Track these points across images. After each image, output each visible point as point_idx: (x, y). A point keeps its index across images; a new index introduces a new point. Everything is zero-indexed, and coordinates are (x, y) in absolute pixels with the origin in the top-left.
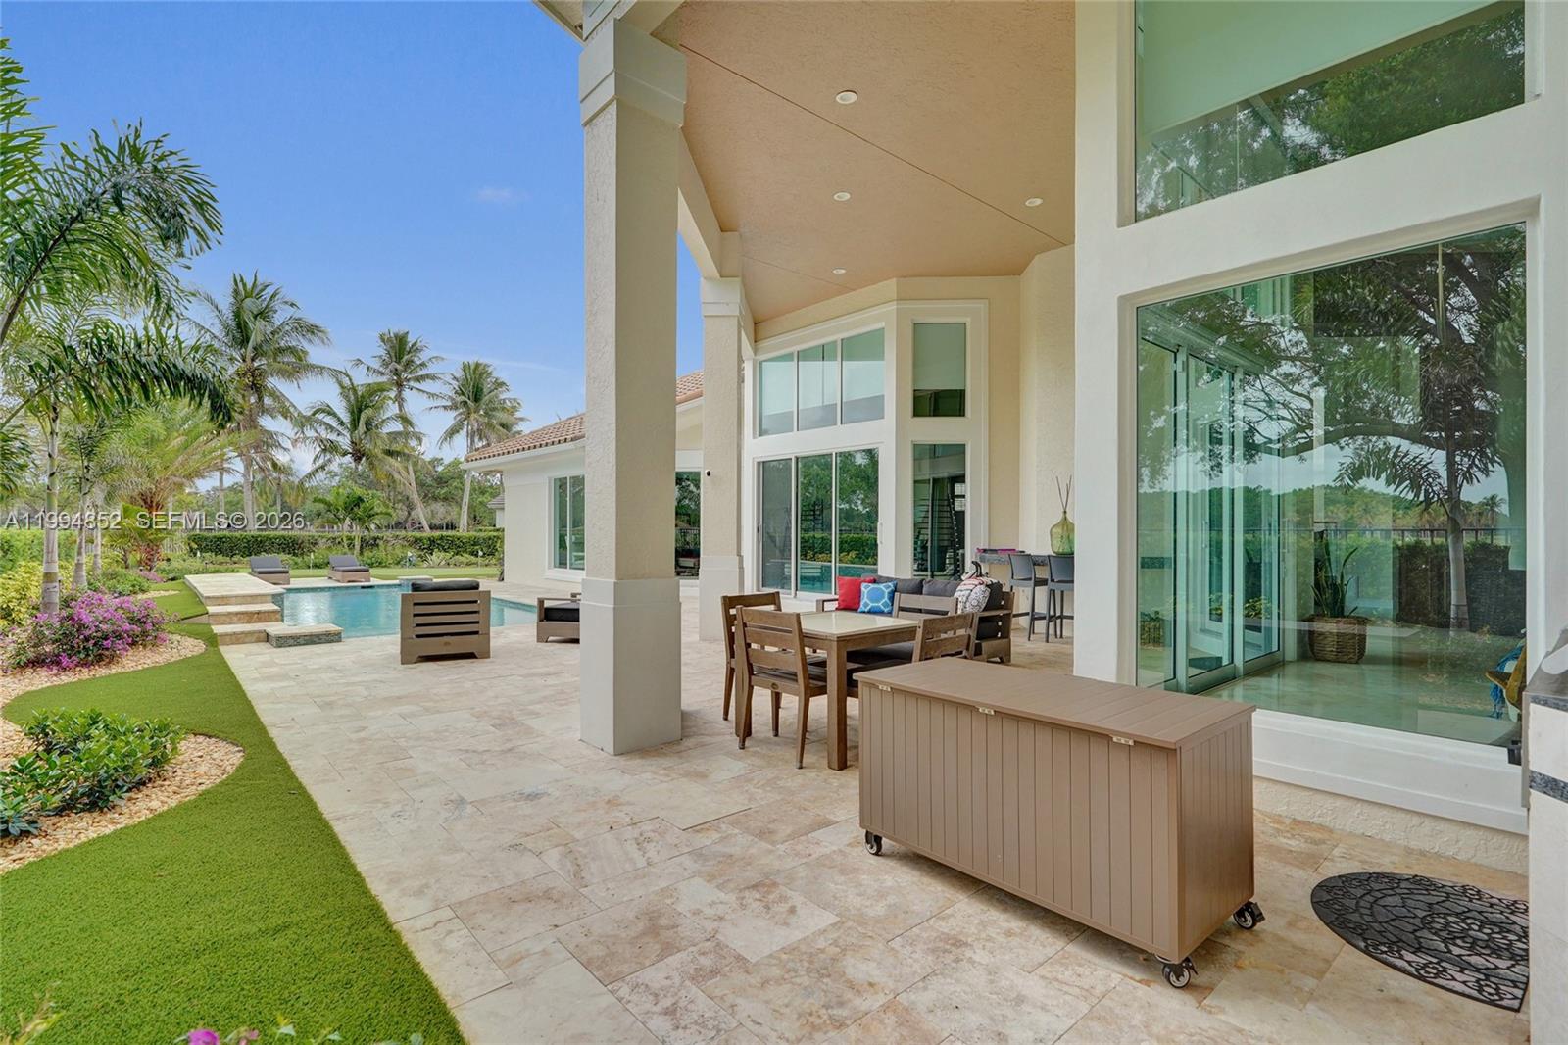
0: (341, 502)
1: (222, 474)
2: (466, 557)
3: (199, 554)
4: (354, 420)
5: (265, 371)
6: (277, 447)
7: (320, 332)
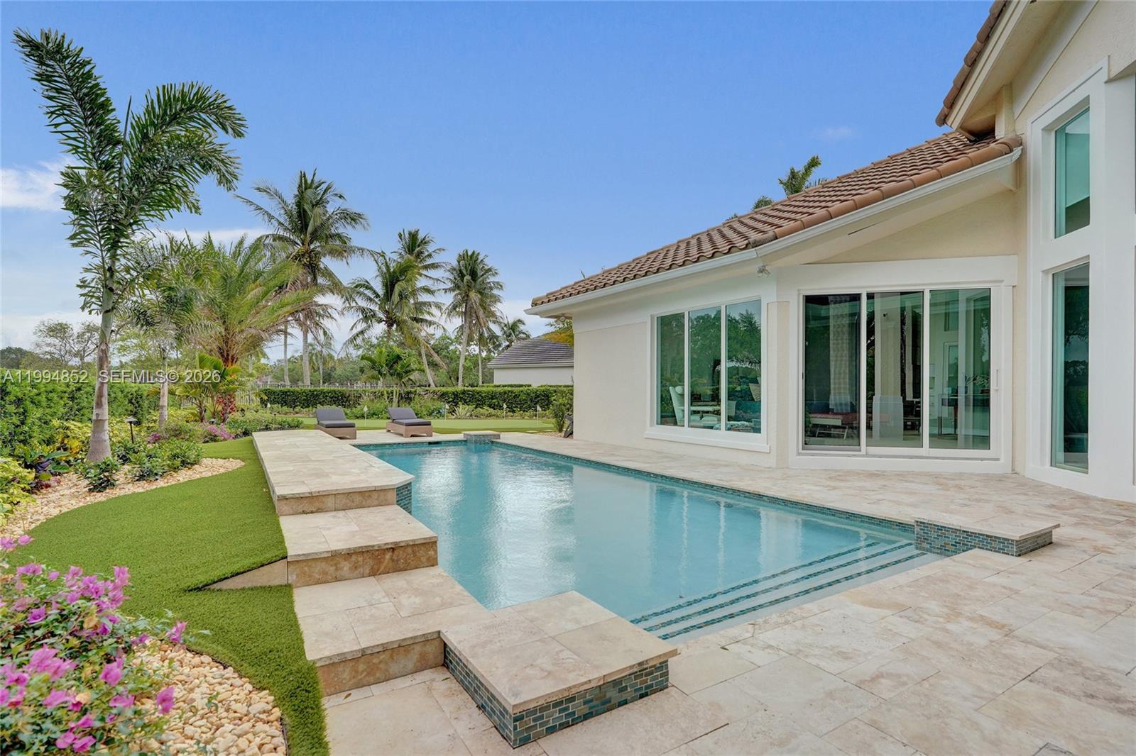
0: (383, 360)
1: (286, 337)
2: (486, 410)
3: (269, 405)
4: (387, 292)
5: (319, 253)
6: (327, 317)
7: (362, 218)
